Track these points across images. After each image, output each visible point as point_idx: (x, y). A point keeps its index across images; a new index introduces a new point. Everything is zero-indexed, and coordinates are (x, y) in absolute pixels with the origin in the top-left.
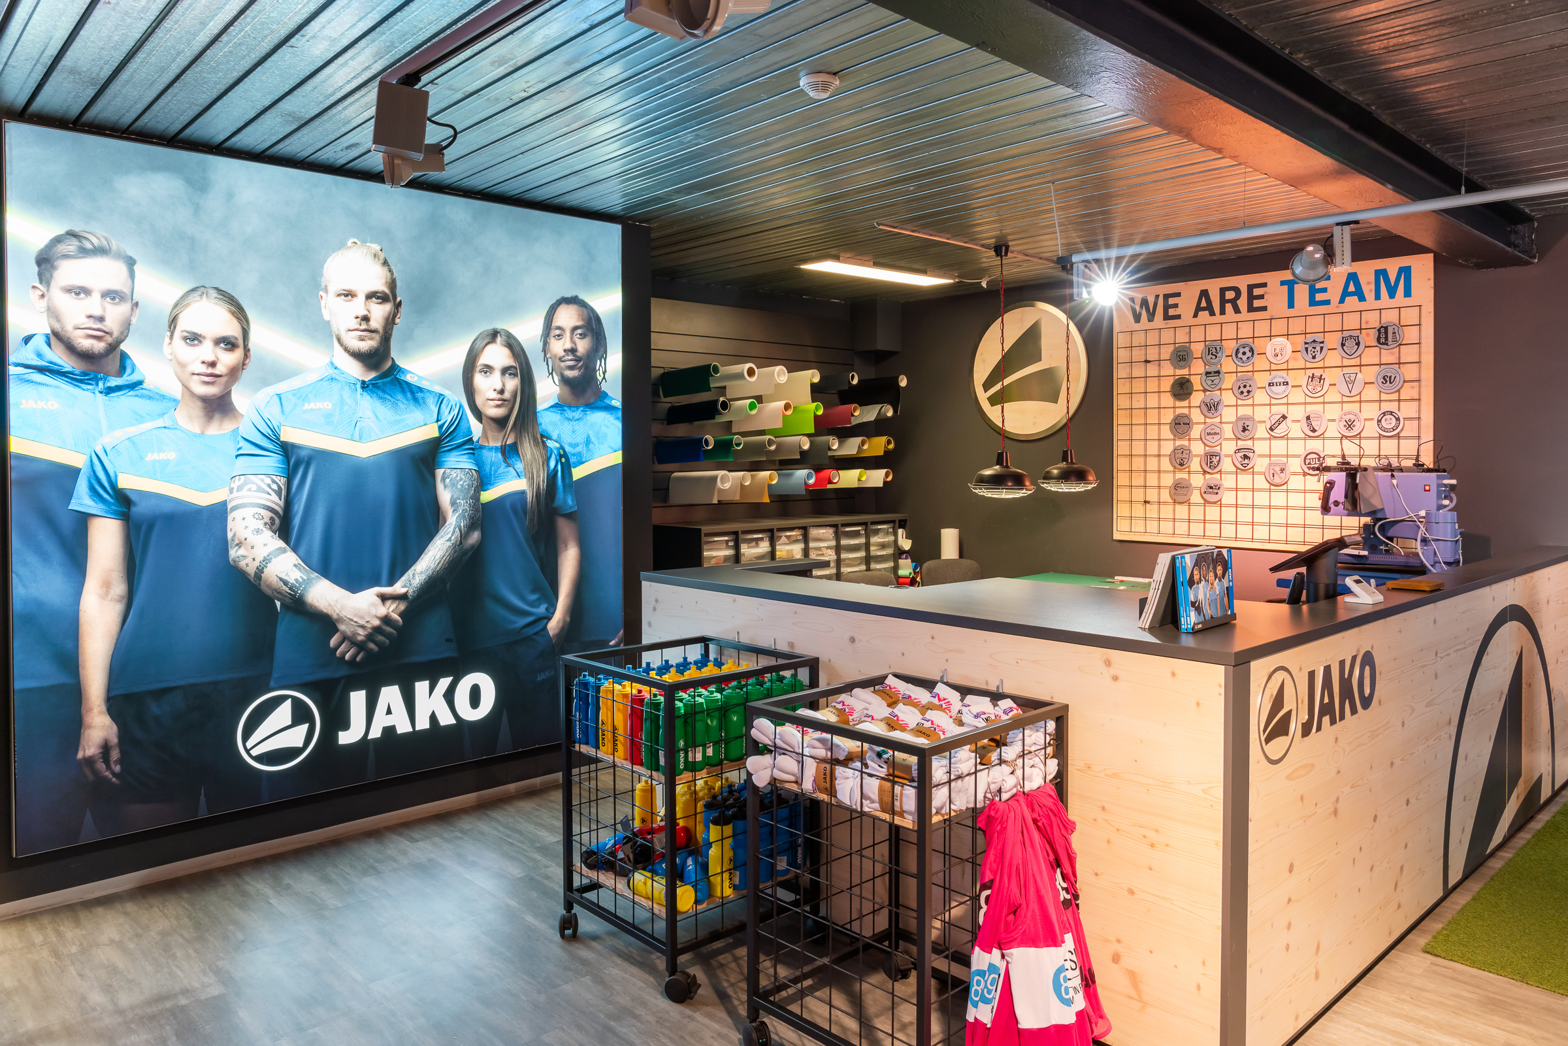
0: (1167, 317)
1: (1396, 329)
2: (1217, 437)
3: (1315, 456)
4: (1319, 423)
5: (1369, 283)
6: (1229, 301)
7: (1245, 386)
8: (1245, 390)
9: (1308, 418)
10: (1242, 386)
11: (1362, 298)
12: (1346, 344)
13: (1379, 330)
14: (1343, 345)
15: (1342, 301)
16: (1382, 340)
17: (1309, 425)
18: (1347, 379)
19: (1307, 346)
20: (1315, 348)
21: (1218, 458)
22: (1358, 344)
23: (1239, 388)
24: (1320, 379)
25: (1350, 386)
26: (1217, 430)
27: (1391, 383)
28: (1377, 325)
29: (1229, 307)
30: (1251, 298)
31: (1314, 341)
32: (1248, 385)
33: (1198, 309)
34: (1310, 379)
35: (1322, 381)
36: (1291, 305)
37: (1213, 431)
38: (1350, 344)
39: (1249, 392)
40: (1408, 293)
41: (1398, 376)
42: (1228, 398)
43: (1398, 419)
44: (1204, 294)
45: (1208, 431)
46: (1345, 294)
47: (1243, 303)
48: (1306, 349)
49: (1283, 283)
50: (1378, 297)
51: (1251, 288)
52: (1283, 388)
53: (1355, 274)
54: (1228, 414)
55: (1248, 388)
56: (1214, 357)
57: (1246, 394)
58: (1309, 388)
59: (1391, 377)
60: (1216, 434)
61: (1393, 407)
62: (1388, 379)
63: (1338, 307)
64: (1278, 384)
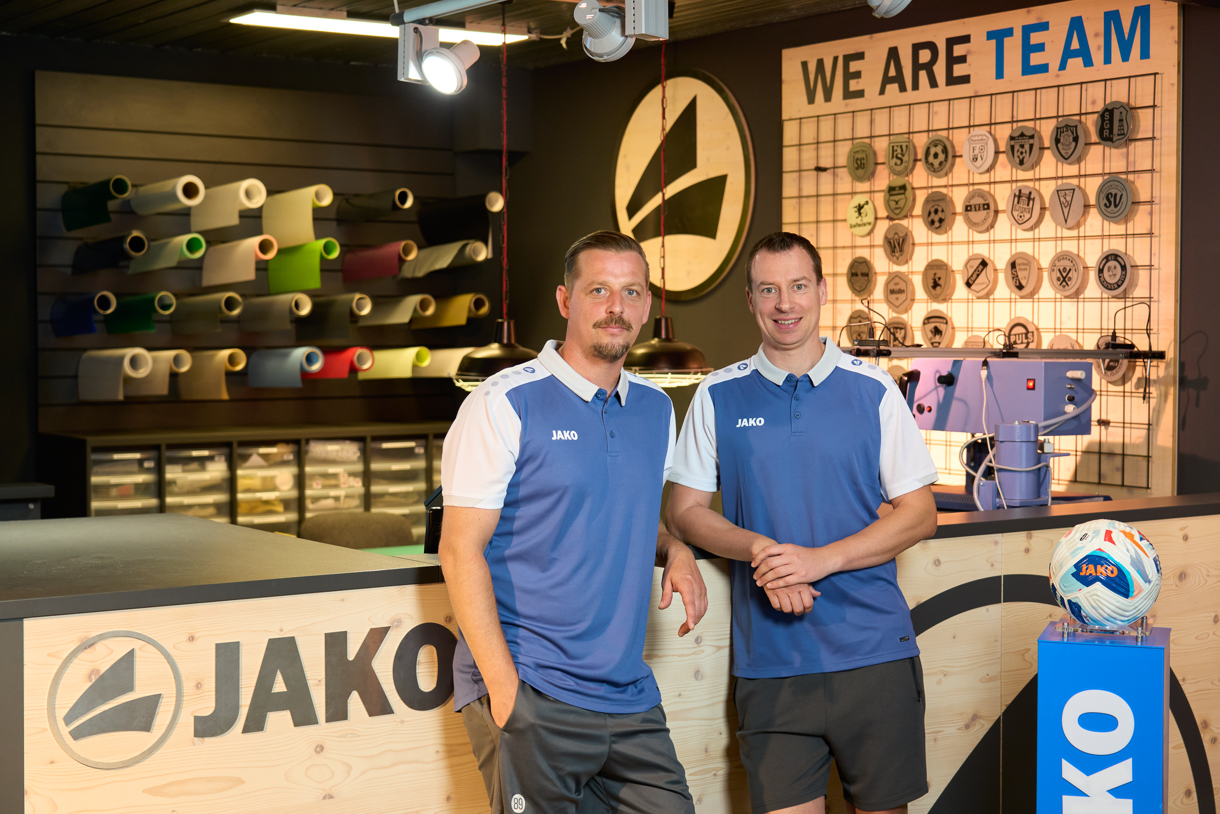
0: (849, 95)
1: (1124, 112)
3: (1023, 330)
5: (1096, 35)
6: (924, 66)
7: (936, 212)
8: (936, 218)
9: (1013, 265)
10: (932, 210)
11: (1088, 62)
12: (1062, 140)
13: (1102, 116)
14: (1057, 141)
15: (1063, 66)
16: (1106, 133)
17: (1015, 277)
18: (1062, 199)
19: (1013, 143)
20: (1022, 146)
22: (1076, 139)
23: (930, 214)
24: (1029, 199)
25: (1066, 211)
26: (902, 286)
27: (1116, 206)
31: (1022, 135)
32: (940, 209)
33: (887, 80)
34: (1016, 199)
35: (1031, 202)
36: (1000, 74)
37: (897, 288)
38: (1067, 138)
39: (941, 221)
40: (1145, 54)
41: (1124, 193)
43: (1124, 268)
44: (893, 54)
45: (892, 286)
46: (1068, 54)
47: (940, 69)
48: (1012, 147)
49: (991, 35)
50: (1108, 60)
51: (951, 42)
52: (982, 214)
54: (919, 261)
55: (940, 214)
56: (899, 162)
57: (937, 224)
58: (1015, 214)
59: (1116, 195)
60: (901, 291)
61: (1117, 245)
62: (1112, 200)
63: (1058, 76)
64: (977, 208)
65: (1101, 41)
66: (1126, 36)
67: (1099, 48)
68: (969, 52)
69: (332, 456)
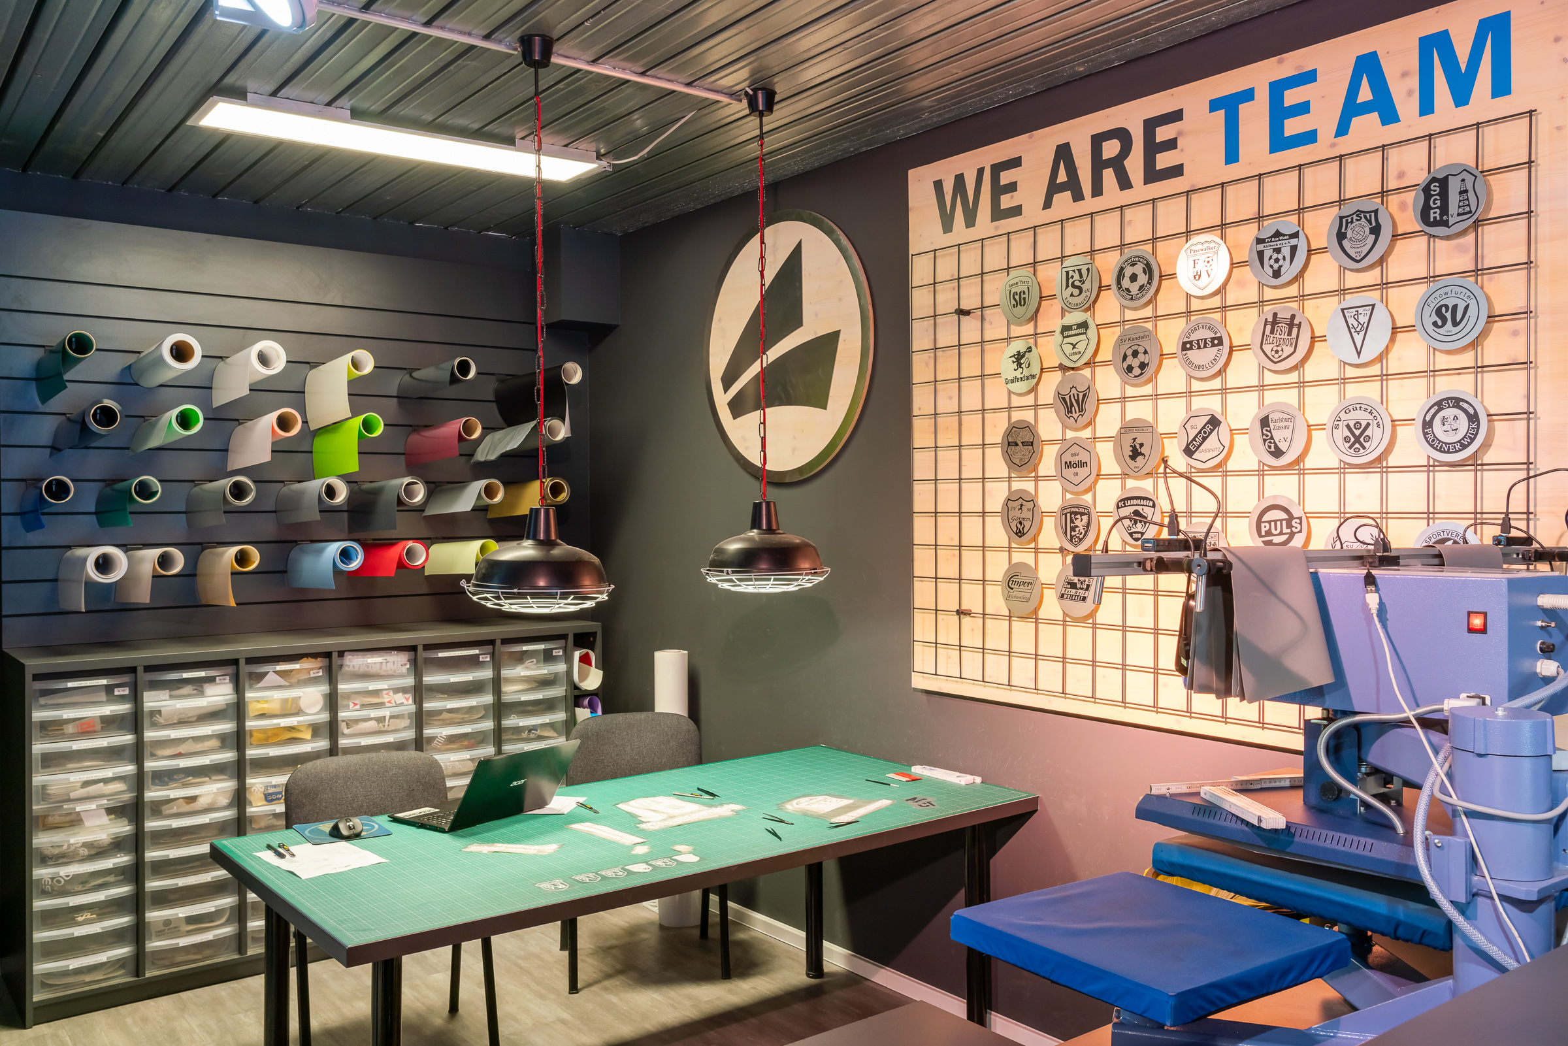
0: (998, 214)
1: (1469, 180)
2: (1083, 471)
3: (1280, 515)
4: (1287, 433)
5: (1405, 75)
6: (1110, 163)
7: (1135, 354)
8: (1135, 363)
9: (1265, 422)
10: (1129, 352)
11: (1389, 116)
12: (1349, 235)
13: (1427, 190)
14: (1341, 236)
15: (1343, 129)
16: (1435, 214)
17: (1268, 439)
18: (1351, 321)
19: (1261, 247)
20: (1278, 251)
21: (1085, 518)
22: (1376, 231)
23: (1125, 357)
24: (1291, 324)
25: (1358, 339)
26: (1084, 457)
27: (1455, 324)
28: (1422, 177)
29: (1108, 175)
30: (1153, 148)
31: (1278, 234)
32: (1141, 350)
33: (1054, 188)
34: (1269, 327)
35: (1295, 330)
36: (1232, 156)
37: (1075, 459)
38: (1359, 231)
39: (1143, 366)
40: (1502, 86)
41: (1473, 303)
42: (1107, 381)
43: (1473, 418)
44: (1064, 153)
45: (1067, 458)
46: (1351, 109)
47: (1135, 165)
48: (1261, 254)
49: (1215, 105)
50: (1427, 107)
51: (1151, 125)
52: (1211, 352)
53: (1373, 56)
54: (1108, 421)
55: (1141, 357)
56: (1076, 292)
57: (1137, 371)
58: (1267, 348)
59: (1455, 307)
60: (1082, 464)
61: (1461, 386)
62: (1448, 315)
63: (1333, 145)
64: (1202, 344)
65: (1414, 82)
66: (1463, 68)
67: (1410, 93)
68: (1180, 133)
69: (375, 670)
